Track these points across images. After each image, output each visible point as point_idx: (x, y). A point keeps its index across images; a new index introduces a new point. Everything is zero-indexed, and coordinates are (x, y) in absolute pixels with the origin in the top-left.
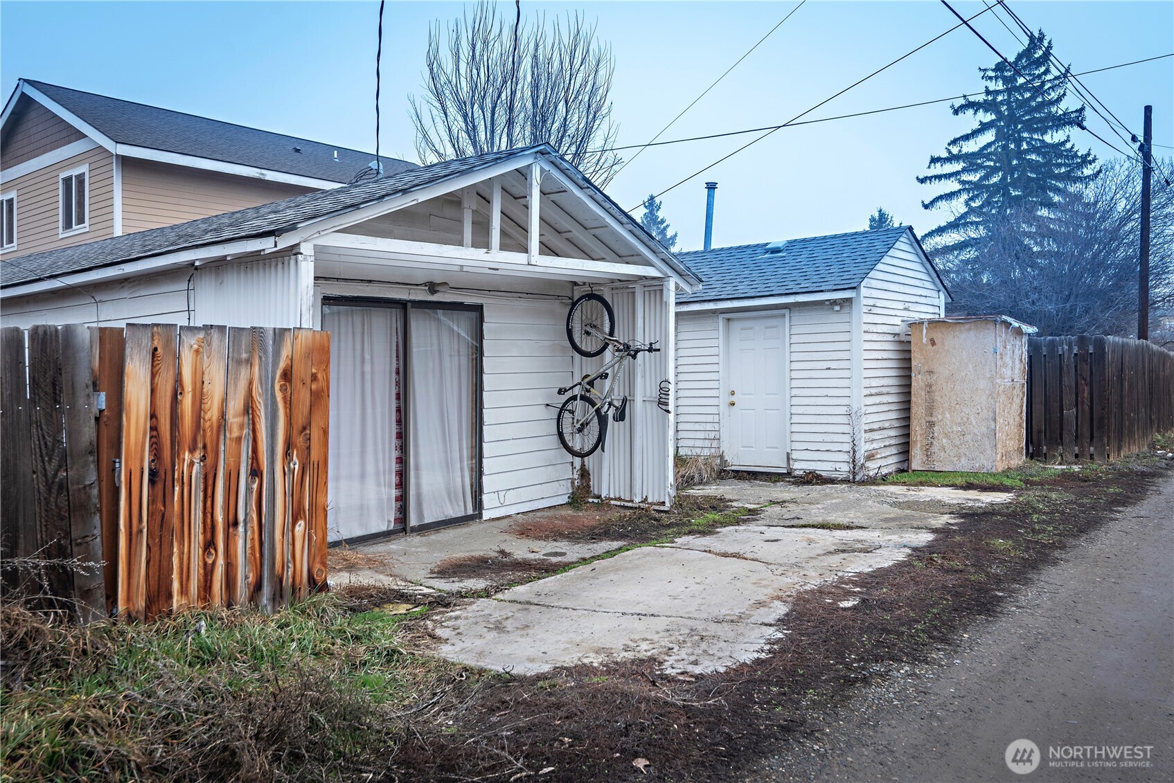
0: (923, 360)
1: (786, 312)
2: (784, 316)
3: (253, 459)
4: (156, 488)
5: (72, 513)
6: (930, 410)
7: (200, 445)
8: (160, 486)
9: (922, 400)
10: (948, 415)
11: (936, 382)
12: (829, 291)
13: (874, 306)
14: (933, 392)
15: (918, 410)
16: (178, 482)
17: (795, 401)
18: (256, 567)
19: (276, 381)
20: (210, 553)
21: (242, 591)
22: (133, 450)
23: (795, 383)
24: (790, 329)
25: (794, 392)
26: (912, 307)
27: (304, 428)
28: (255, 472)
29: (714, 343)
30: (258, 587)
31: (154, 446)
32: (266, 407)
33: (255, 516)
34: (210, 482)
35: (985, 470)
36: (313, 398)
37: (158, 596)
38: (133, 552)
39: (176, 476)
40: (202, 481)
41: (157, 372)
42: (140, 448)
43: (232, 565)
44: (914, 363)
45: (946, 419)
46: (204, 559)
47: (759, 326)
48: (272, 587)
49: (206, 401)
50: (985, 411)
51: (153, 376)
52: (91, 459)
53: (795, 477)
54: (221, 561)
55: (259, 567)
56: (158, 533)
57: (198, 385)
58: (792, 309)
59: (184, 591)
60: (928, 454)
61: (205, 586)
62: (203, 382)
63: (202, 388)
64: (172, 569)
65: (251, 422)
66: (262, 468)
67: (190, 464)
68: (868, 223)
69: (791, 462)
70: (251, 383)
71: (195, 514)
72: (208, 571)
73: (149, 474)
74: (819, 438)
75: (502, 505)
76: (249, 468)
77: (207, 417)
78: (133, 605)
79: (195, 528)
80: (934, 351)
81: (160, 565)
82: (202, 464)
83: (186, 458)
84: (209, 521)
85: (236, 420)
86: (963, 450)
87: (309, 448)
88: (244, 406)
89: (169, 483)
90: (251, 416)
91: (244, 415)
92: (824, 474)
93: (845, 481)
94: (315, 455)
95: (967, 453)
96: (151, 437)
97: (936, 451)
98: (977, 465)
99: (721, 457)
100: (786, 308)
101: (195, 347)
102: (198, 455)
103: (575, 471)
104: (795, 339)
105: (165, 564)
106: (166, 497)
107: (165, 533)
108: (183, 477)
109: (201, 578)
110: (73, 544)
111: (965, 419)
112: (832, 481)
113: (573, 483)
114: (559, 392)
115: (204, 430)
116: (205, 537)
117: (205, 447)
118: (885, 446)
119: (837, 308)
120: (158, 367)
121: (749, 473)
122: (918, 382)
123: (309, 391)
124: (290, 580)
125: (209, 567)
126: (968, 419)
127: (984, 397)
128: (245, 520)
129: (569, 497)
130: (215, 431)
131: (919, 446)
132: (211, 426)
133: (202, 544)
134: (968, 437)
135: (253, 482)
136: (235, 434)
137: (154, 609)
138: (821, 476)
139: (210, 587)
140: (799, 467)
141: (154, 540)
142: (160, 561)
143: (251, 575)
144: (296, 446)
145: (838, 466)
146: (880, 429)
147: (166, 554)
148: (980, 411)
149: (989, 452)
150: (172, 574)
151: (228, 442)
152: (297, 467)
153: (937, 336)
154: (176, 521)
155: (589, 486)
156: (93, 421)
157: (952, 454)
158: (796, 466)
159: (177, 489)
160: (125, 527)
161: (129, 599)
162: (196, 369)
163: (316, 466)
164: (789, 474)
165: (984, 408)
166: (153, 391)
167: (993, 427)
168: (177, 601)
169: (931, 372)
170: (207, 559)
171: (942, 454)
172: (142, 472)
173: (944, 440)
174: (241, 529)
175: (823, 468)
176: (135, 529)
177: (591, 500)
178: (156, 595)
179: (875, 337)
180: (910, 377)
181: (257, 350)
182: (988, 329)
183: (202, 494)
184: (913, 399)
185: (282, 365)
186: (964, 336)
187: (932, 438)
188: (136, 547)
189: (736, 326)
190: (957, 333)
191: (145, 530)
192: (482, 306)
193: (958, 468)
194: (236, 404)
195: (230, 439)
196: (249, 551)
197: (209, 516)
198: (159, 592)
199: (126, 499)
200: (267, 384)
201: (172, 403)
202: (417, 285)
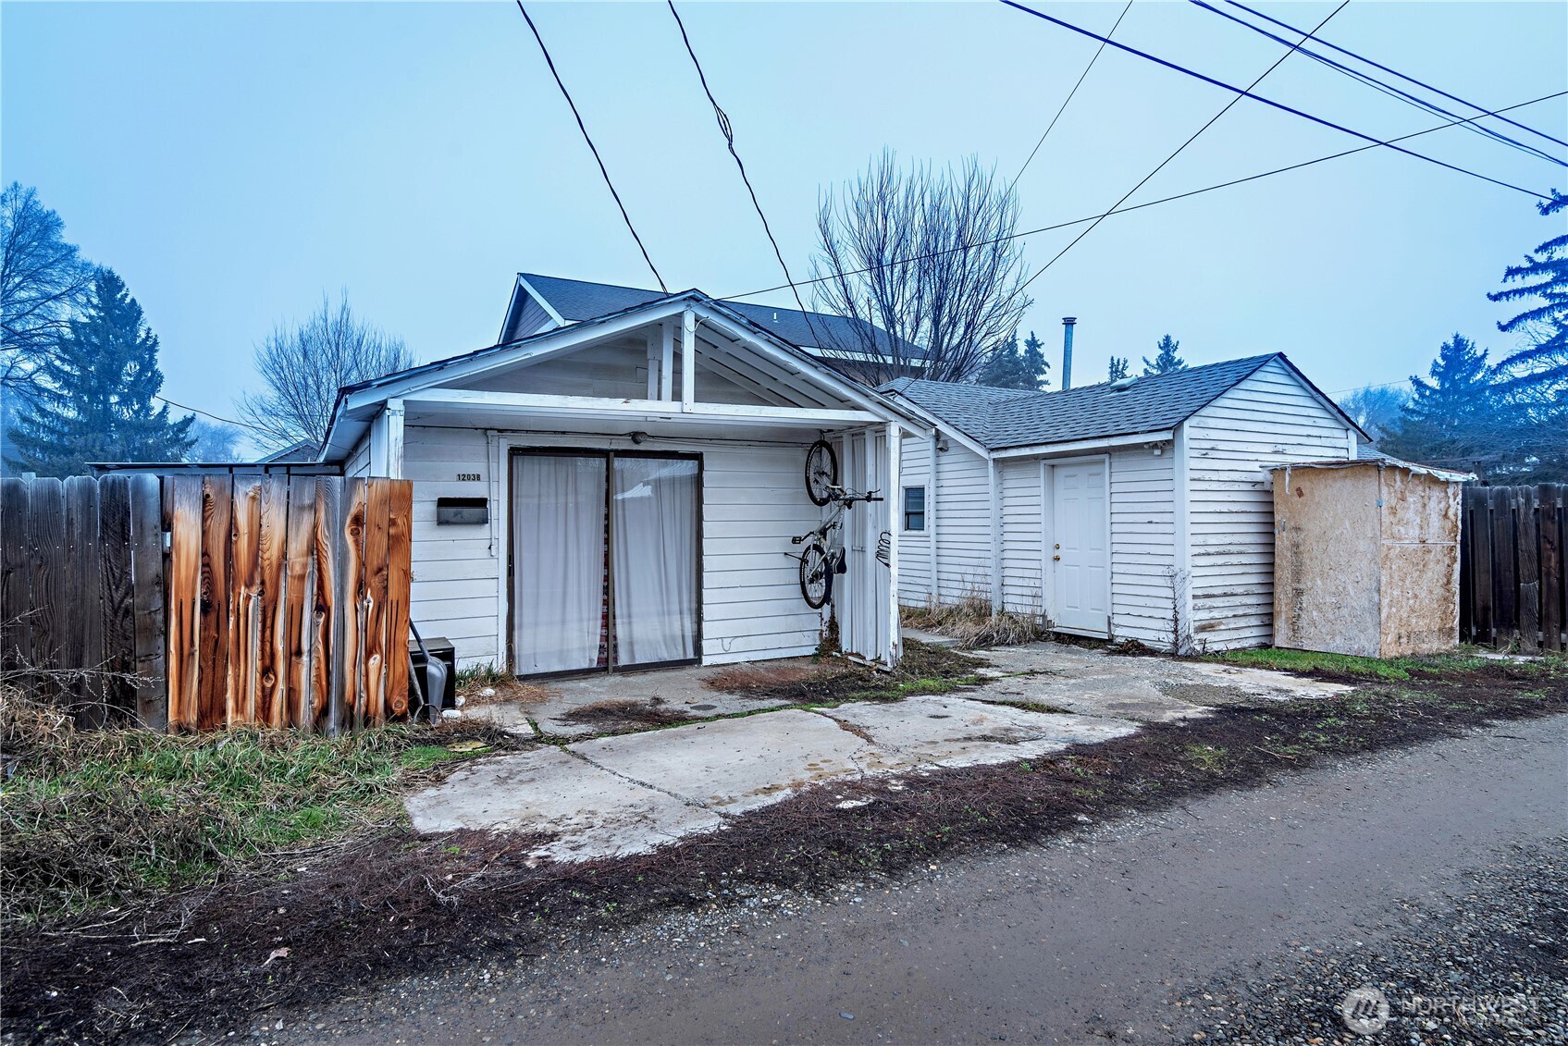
0: (1288, 515)
1: (1106, 457)
2: (1104, 462)
3: (318, 595)
4: (209, 618)
5: (137, 634)
6: (1297, 575)
7: (258, 581)
8: (213, 617)
9: (1287, 562)
10: (1319, 582)
11: (1304, 540)
12: (1143, 432)
13: (1213, 449)
14: (1301, 553)
15: (1283, 574)
16: (233, 612)
17: (1116, 558)
18: (322, 694)
19: (347, 526)
20: (268, 678)
21: (305, 715)
22: (184, 581)
23: (1116, 538)
24: (1111, 476)
25: (1116, 548)
26: (1289, 449)
27: (380, 570)
28: (322, 607)
29: (1035, 491)
30: (324, 712)
31: (206, 580)
32: (334, 549)
33: (321, 647)
34: (270, 614)
35: (1366, 654)
36: (391, 542)
37: (211, 712)
38: (184, 672)
39: (231, 608)
40: (260, 612)
41: (209, 516)
42: (191, 581)
43: (295, 690)
44: (1277, 518)
45: (1318, 587)
46: (262, 683)
47: (1082, 473)
48: (341, 714)
49: (264, 542)
50: (1366, 579)
51: (204, 520)
52: (157, 589)
53: (1116, 645)
54: (281, 686)
55: (325, 694)
56: (210, 657)
57: (256, 527)
58: (1113, 453)
59: (240, 709)
60: (1295, 629)
61: (264, 706)
62: (261, 525)
63: (260, 531)
64: (226, 690)
65: (316, 561)
66: (329, 604)
67: (247, 599)
68: (1439, 352)
69: (1112, 627)
70: (315, 527)
71: (253, 642)
72: (267, 696)
73: (201, 605)
74: (1141, 601)
75: (727, 653)
76: (314, 603)
77: (265, 556)
78: (184, 717)
79: (252, 654)
80: (1302, 503)
81: (213, 685)
82: (260, 598)
83: (242, 592)
84: (268, 649)
85: (298, 560)
86: (1338, 627)
87: (386, 588)
88: (308, 547)
89: (223, 613)
90: (316, 557)
91: (308, 555)
92: (1146, 643)
93: (1165, 654)
94: (393, 594)
95: (1343, 631)
96: (203, 573)
97: (1305, 625)
98: (1356, 647)
99: (1044, 616)
100: (1106, 453)
101: (251, 494)
102: (255, 590)
103: (823, 622)
104: (1116, 488)
105: (218, 684)
106: (220, 625)
107: (219, 657)
108: (238, 609)
109: (260, 701)
110: (137, 660)
111: (1341, 588)
112: (1153, 652)
113: (821, 634)
114: (794, 541)
115: (262, 568)
116: (263, 663)
117: (263, 583)
118: (1235, 616)
119: (1157, 452)
120: (210, 512)
121: (1070, 636)
122: (1283, 541)
123: (386, 535)
124: (363, 709)
125: (268, 691)
126: (1344, 588)
127: (1365, 562)
128: (310, 651)
129: (816, 649)
130: (274, 569)
131: (1283, 618)
132: (270, 564)
133: (259, 669)
134: (1345, 612)
135: (319, 617)
136: (298, 570)
137: (206, 723)
138: (1143, 645)
139: (269, 708)
140: (1122, 634)
141: (207, 662)
142: (213, 681)
143: (316, 701)
144: (370, 585)
145: (1162, 635)
146: (1225, 595)
147: (220, 676)
148: (1360, 578)
149: (1371, 631)
150: (226, 693)
151: (289, 579)
152: (371, 605)
153: (1305, 485)
154: (231, 647)
155: (837, 640)
156: (160, 557)
157: (1324, 630)
158: (1118, 632)
159: (232, 619)
160: (176, 649)
161: (179, 712)
162: (252, 514)
163: (394, 604)
164: (1110, 641)
165: (1364, 575)
166: (204, 533)
167: (1376, 599)
168: (232, 717)
169: (1298, 529)
170: (265, 683)
171: (1313, 629)
172: (194, 603)
173: (1315, 613)
174: (305, 658)
175: (1147, 637)
176: (186, 652)
177: (834, 653)
178: (209, 710)
179: (1214, 486)
180: (1273, 534)
181: (323, 497)
182: (1370, 477)
183: (259, 625)
184: (1277, 561)
185: (353, 511)
186: (1339, 484)
187: (1300, 609)
188: (187, 668)
189: (1060, 473)
190: (1330, 482)
191: (197, 654)
192: (701, 454)
193: (1332, 648)
194: (298, 546)
195: (292, 577)
196: (313, 679)
197: (268, 645)
198: (212, 709)
199: (177, 625)
200: (335, 528)
201: (226, 543)
202: (621, 435)
